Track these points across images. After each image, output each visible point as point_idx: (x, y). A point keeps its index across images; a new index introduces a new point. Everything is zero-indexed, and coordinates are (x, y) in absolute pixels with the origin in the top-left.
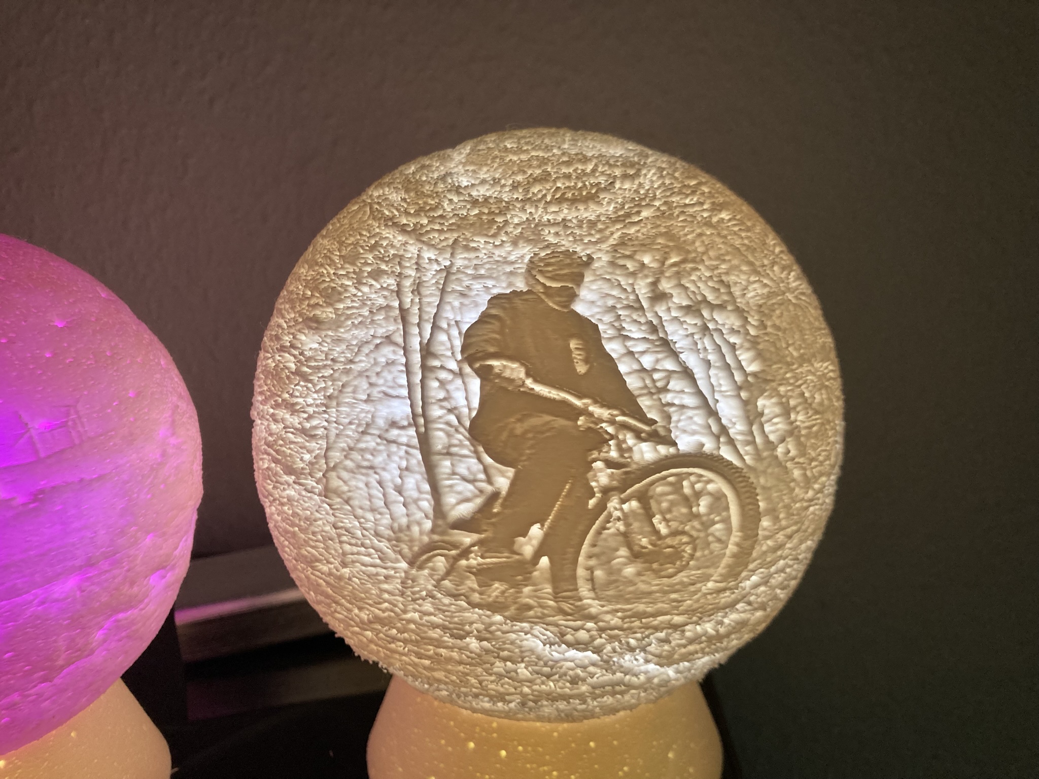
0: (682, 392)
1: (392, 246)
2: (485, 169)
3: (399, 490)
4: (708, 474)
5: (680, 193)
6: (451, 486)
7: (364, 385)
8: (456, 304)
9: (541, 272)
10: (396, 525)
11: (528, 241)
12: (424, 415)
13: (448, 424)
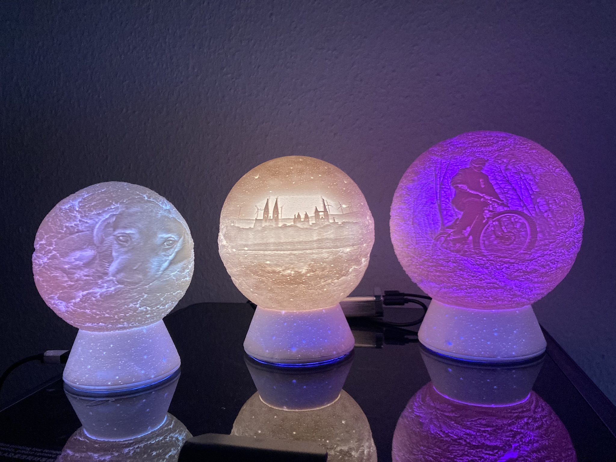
0: (513, 194)
4: (520, 217)
5: (520, 144)
9: (474, 163)
11: (471, 156)
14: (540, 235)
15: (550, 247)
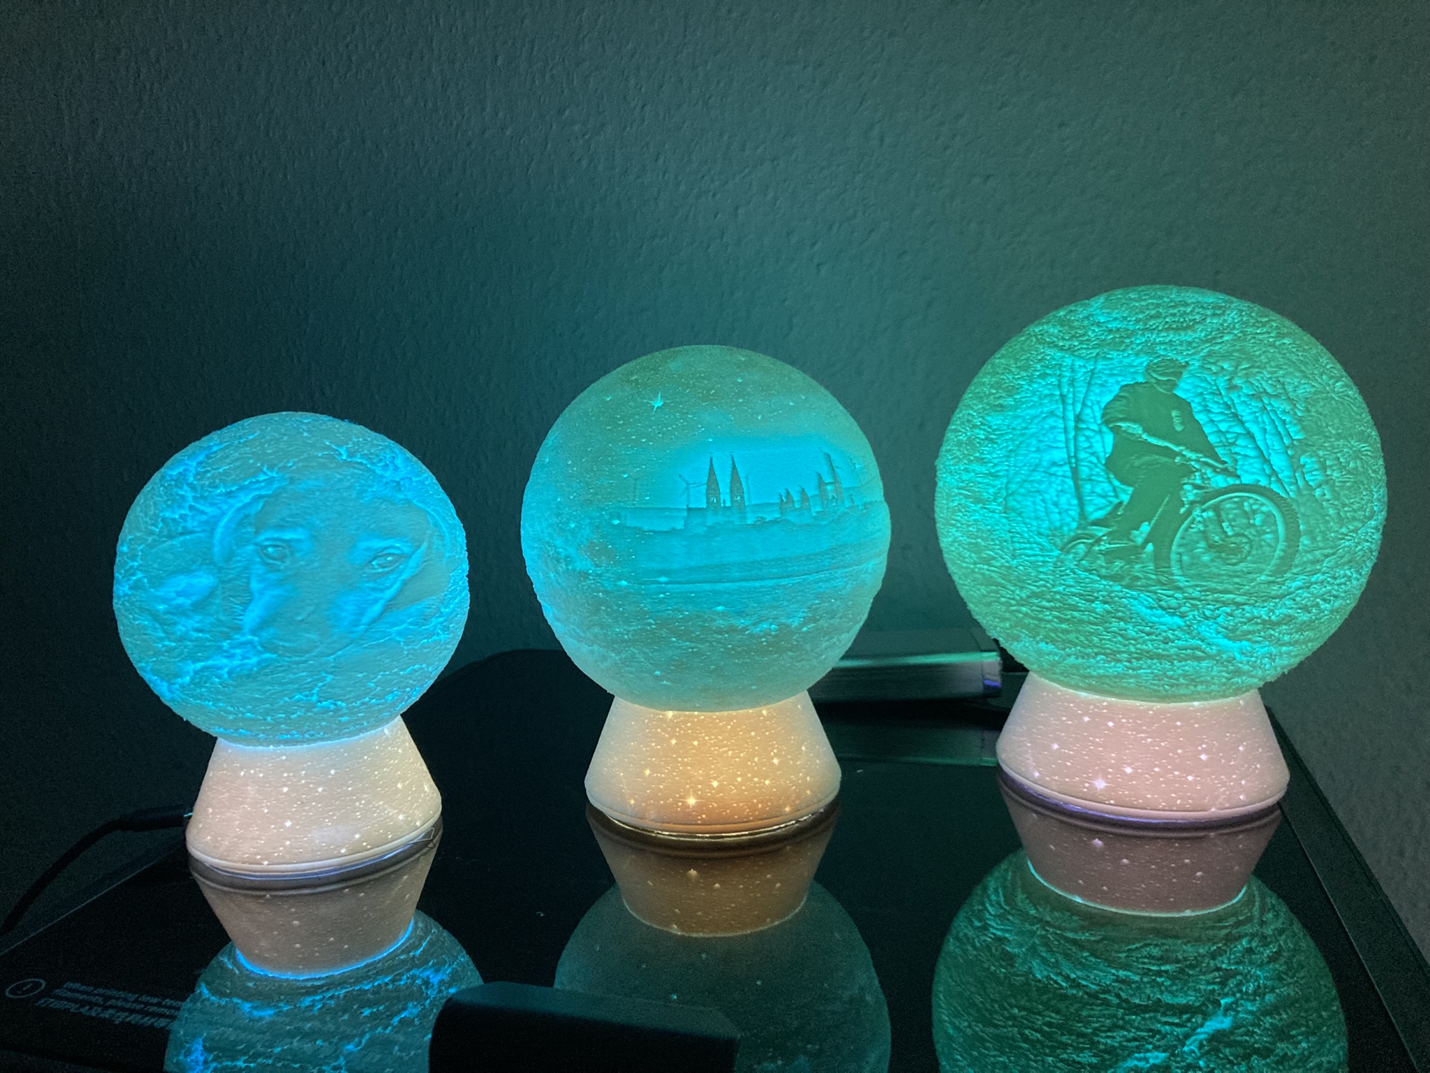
0: (1246, 447)
1: (1054, 359)
2: (1116, 311)
3: (1056, 504)
4: (1262, 500)
5: (1253, 325)
6: (1091, 500)
7: (1034, 442)
8: (1097, 391)
9: (1154, 371)
10: (1052, 527)
11: (1146, 353)
12: (1075, 457)
13: (1090, 462)
14: (1305, 541)
15: (1324, 565)
